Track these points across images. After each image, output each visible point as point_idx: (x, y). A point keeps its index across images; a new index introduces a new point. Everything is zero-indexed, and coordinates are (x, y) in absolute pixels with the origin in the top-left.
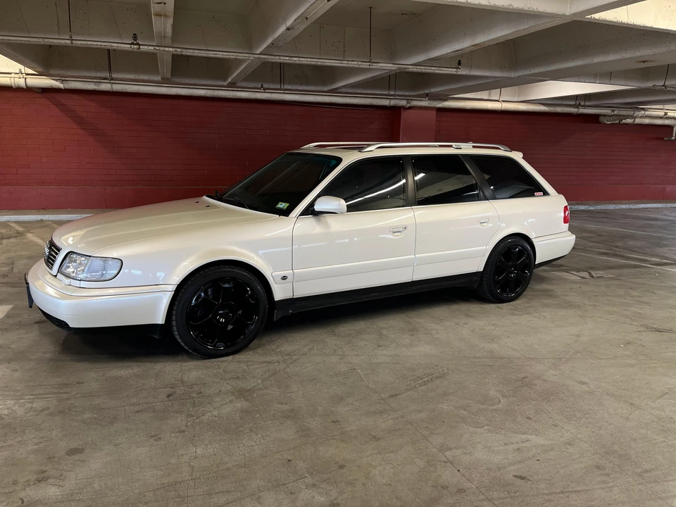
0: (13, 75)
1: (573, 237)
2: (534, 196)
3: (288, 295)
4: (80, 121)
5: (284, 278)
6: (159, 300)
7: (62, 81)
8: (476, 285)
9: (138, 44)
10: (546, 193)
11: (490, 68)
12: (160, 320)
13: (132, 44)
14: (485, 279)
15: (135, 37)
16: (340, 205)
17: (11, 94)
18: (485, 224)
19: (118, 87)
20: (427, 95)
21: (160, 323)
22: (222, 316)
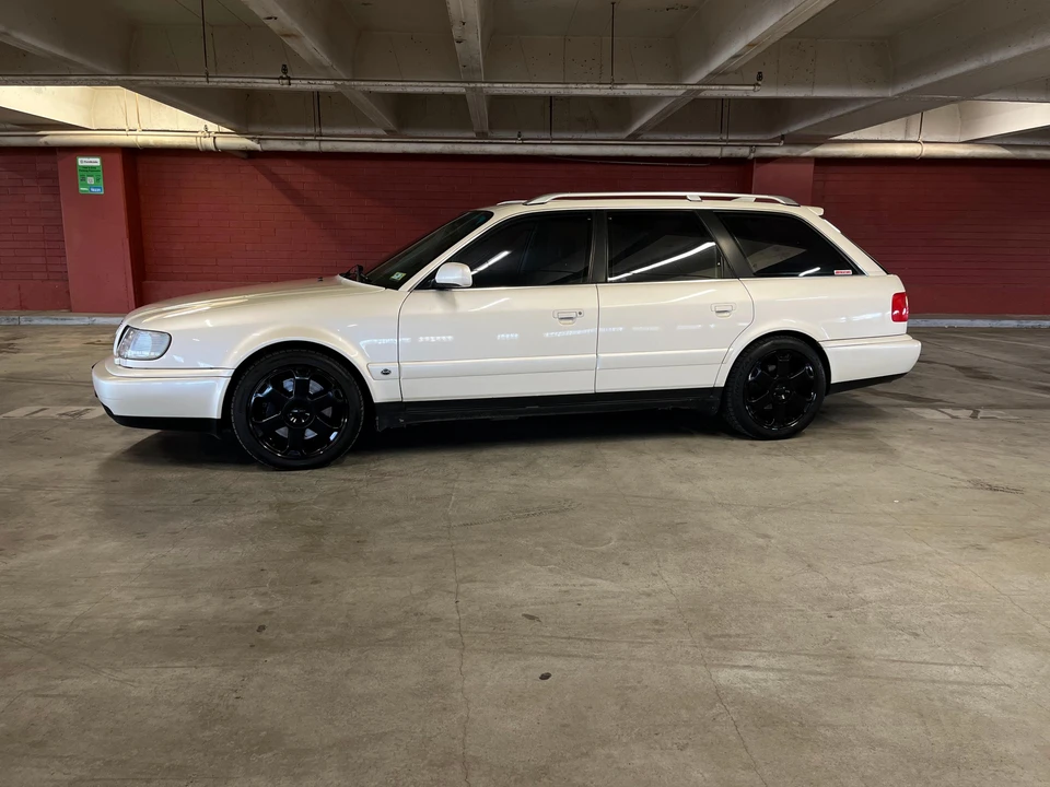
0: (199, 134)
1: (918, 345)
2: (833, 274)
3: (395, 397)
4: (293, 195)
5: (386, 372)
6: (212, 388)
7: (259, 141)
8: (715, 409)
9: (289, 79)
10: (857, 271)
11: (849, 84)
12: (215, 412)
13: (282, 78)
14: (729, 400)
15: (285, 70)
16: (463, 274)
17: (210, 161)
18: (725, 314)
19: (327, 146)
20: (783, 137)
21: (215, 417)
22: (295, 415)
